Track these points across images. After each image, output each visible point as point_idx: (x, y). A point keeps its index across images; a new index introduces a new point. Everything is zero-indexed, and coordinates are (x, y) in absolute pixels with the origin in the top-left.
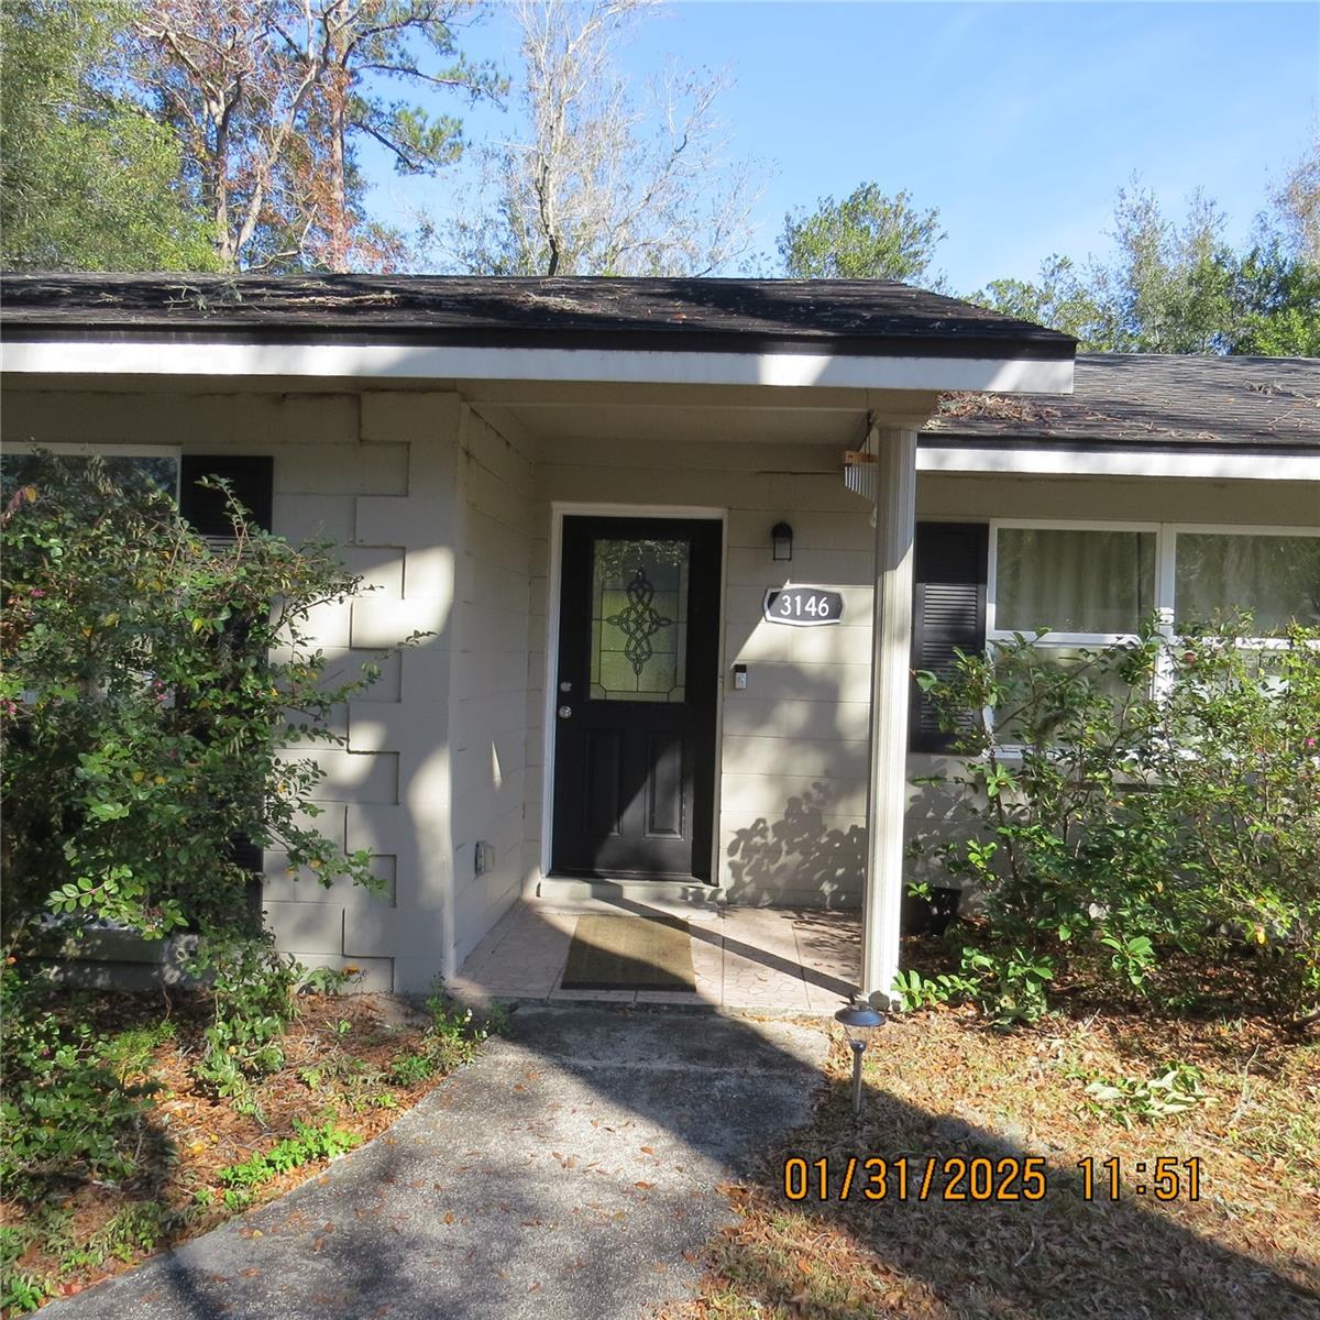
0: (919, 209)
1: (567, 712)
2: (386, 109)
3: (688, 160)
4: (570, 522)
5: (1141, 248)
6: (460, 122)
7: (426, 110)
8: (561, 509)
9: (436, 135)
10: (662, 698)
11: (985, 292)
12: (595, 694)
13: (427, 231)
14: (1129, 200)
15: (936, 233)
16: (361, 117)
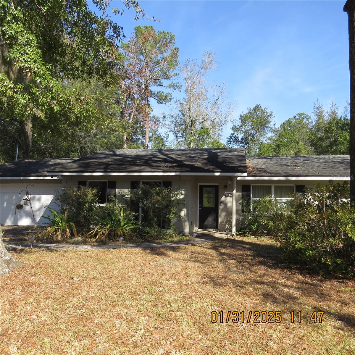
0: (269, 111)
1: (200, 209)
2: (156, 93)
3: (219, 102)
4: (200, 186)
5: (319, 115)
6: (171, 94)
7: (164, 92)
8: (199, 184)
9: (166, 97)
10: (212, 207)
11: (296, 116)
12: (204, 206)
13: (165, 117)
14: (316, 105)
15: (272, 116)
16: (152, 94)
